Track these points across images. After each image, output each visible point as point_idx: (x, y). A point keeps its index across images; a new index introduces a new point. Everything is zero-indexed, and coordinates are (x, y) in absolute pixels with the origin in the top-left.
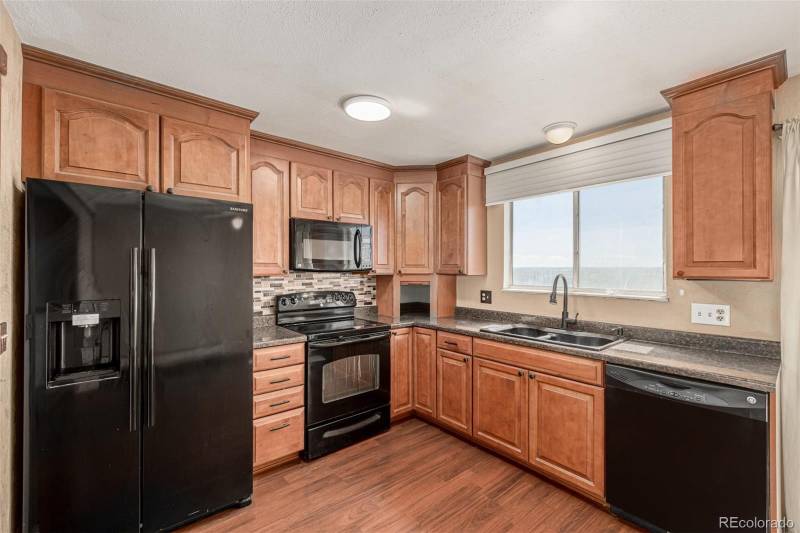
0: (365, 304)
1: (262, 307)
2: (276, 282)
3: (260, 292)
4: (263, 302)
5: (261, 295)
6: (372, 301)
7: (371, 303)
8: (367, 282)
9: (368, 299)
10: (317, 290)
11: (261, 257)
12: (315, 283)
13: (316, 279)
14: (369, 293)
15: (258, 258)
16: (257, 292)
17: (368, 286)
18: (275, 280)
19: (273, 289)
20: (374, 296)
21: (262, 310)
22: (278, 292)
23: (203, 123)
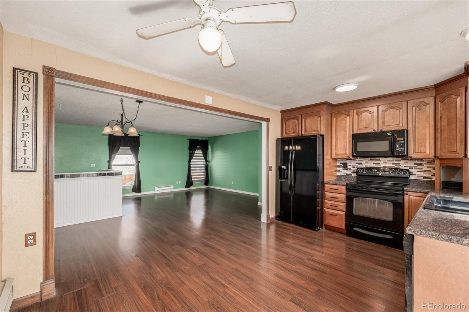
0: (424, 178)
1: (352, 172)
2: (359, 162)
3: (351, 166)
4: (352, 170)
5: (351, 167)
6: (432, 177)
7: (432, 178)
8: (425, 164)
9: (428, 175)
10: (383, 167)
11: (340, 151)
12: (381, 164)
13: (382, 161)
14: (429, 171)
15: (339, 152)
16: (349, 166)
17: (427, 167)
18: (358, 161)
19: (357, 165)
20: (434, 174)
21: (352, 173)
22: (359, 166)
23: (312, 112)
